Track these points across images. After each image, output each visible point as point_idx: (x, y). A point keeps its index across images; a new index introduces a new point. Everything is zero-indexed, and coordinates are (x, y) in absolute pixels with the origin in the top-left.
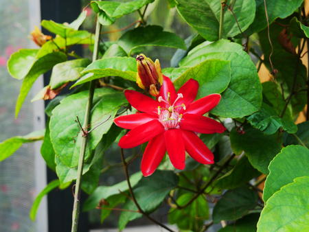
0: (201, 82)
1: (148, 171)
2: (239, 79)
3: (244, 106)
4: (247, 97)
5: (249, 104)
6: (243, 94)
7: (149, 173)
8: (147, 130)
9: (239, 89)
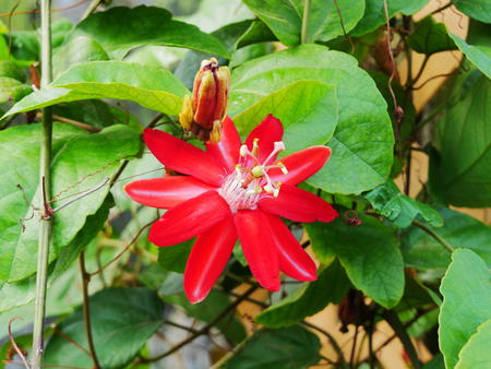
0: (285, 123)
1: (197, 292)
2: (354, 120)
3: (362, 172)
4: (365, 155)
5: (370, 168)
6: (359, 149)
7: (200, 296)
8: (201, 210)
9: (353, 140)
